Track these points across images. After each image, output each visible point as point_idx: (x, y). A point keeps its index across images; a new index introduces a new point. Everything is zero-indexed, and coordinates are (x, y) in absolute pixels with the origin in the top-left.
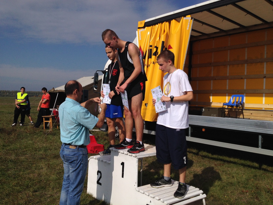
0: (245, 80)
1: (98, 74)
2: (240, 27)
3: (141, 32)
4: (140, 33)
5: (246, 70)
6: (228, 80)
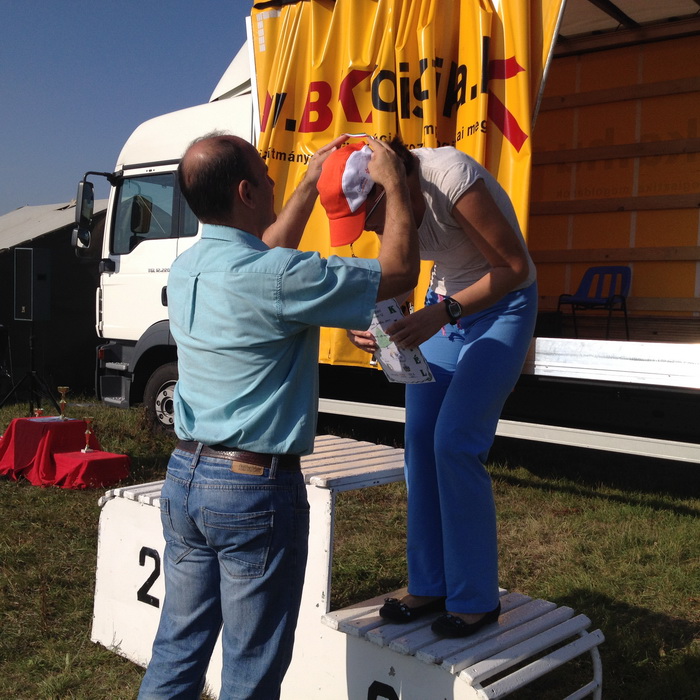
0: (634, 216)
1: (91, 185)
2: (621, 23)
3: (266, 22)
4: (260, 25)
5: (636, 179)
6: (571, 217)
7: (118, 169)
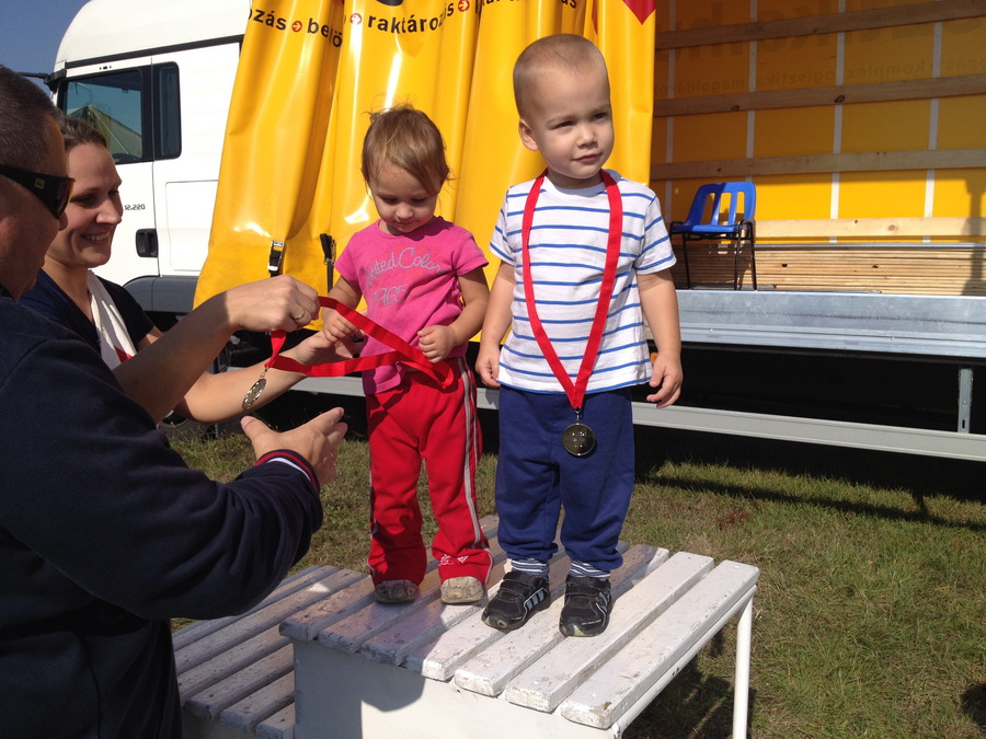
0: (751, 116)
5: (752, 69)
6: (670, 121)
7: (59, 67)
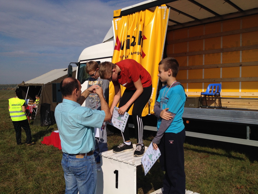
2: (216, 15)
3: (117, 22)
5: (221, 59)
6: (203, 70)
7: (79, 61)
